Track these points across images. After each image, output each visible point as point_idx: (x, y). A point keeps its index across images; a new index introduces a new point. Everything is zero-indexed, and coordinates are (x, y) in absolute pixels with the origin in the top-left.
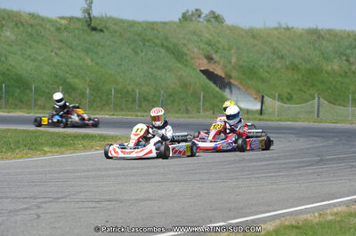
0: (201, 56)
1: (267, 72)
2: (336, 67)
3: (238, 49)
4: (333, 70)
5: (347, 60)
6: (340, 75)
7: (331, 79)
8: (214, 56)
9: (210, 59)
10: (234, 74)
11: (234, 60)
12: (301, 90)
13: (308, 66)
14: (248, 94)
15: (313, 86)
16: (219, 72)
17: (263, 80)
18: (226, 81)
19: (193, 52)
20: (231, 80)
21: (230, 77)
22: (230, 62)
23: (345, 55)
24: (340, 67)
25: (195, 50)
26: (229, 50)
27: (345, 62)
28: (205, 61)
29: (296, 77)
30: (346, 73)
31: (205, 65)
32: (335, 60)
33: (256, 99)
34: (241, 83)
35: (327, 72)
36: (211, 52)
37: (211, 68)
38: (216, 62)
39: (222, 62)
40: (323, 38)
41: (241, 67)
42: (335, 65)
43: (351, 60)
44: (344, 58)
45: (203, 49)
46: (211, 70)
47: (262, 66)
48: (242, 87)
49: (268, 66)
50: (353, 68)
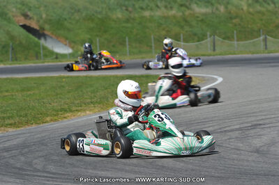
0: (19, 14)
1: (70, 23)
2: (120, 16)
3: (45, 6)
4: (118, 18)
5: (127, 10)
6: (124, 22)
8: (29, 13)
9: (26, 16)
10: (47, 27)
11: (44, 16)
12: (97, 35)
13: (99, 16)
14: (60, 41)
15: (105, 32)
16: (34, 25)
17: (69, 30)
18: (41, 32)
19: (13, 12)
20: (46, 32)
21: (44, 29)
22: (41, 18)
23: (126, 7)
24: (123, 16)
25: (14, 10)
26: (39, 8)
28: (22, 18)
29: (92, 26)
30: (128, 20)
31: (23, 21)
32: (118, 10)
33: (66, 45)
34: (52, 33)
35: (113, 20)
36: (26, 10)
37: (28, 23)
38: (30, 18)
39: (35, 18)
41: (50, 20)
42: (119, 14)
43: (130, 9)
44: (124, 8)
45: (20, 9)
46: (28, 24)
47: (66, 19)
48: (54, 37)
49: (70, 18)
50: (132, 15)
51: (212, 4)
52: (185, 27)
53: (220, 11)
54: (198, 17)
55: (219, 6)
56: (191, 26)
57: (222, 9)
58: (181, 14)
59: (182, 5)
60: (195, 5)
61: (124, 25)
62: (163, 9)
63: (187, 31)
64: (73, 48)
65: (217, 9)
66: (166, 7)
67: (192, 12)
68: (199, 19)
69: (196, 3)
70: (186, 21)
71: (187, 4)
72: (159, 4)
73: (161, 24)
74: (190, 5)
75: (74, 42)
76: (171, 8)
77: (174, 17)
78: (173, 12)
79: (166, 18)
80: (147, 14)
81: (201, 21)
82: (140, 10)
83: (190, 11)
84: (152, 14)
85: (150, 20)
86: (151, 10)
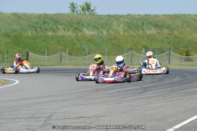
2: (30, 34)
4: (29, 37)
5: (36, 30)
6: (33, 39)
7: (28, 41)
12: (12, 48)
13: (15, 34)
15: (19, 45)
23: (34, 27)
24: (32, 34)
29: (9, 41)
30: (35, 37)
32: (29, 30)
35: (25, 37)
40: (21, 18)
43: (38, 30)
44: (34, 29)
50: (39, 34)
51: (98, 29)
52: (77, 44)
53: (103, 34)
54: (87, 37)
55: (103, 30)
56: (81, 44)
57: (105, 32)
58: (75, 35)
59: (76, 29)
60: (86, 29)
61: (32, 41)
62: (62, 31)
65: (101, 32)
66: (64, 30)
67: (83, 34)
69: (87, 28)
70: (78, 40)
71: (80, 28)
72: (59, 27)
73: (60, 42)
74: (82, 28)
76: (68, 30)
77: (70, 36)
78: (69, 33)
79: (63, 37)
80: (50, 33)
81: (88, 40)
82: (45, 31)
83: (82, 33)
84: (54, 34)
85: (51, 39)
86: (54, 31)
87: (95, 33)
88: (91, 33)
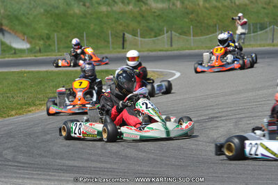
1: (28, 18)
2: (77, 11)
4: (75, 13)
5: (84, 5)
6: (82, 17)
7: (75, 21)
10: (4, 22)
11: (2, 11)
12: (55, 31)
13: (57, 12)
14: (18, 37)
15: (63, 27)
20: (4, 28)
21: (2, 25)
24: (80, 11)
27: (83, 7)
29: (50, 21)
30: (85, 15)
32: (76, 6)
33: (24, 40)
34: (10, 29)
35: (71, 16)
41: (8, 16)
43: (87, 4)
44: (81, 3)
47: (23, 14)
48: (11, 32)
49: (28, 14)
50: (90, 11)
52: (142, 22)
53: (176, 6)
54: (155, 12)
55: (175, 1)
56: (148, 22)
57: (178, 4)
58: (138, 9)
59: (138, 1)
61: (82, 20)
62: (120, 4)
63: (143, 26)
64: (30, 43)
65: (174, 4)
66: (123, 3)
67: (149, 8)
68: (156, 14)
70: (143, 17)
73: (118, 20)
75: (32, 38)
76: (128, 3)
77: (131, 12)
78: (130, 7)
79: (122, 12)
80: (104, 9)
81: (157, 16)
82: (96, 5)
83: (146, 7)
84: (109, 9)
85: (107, 16)
86: (109, 5)
87: (165, 5)
88: (160, 5)
